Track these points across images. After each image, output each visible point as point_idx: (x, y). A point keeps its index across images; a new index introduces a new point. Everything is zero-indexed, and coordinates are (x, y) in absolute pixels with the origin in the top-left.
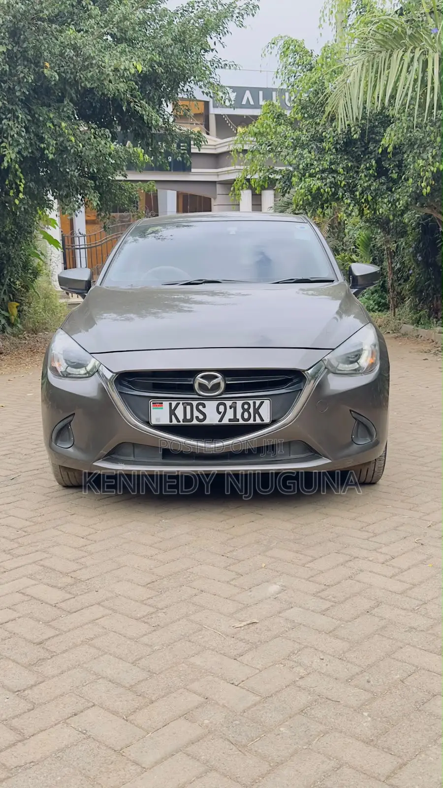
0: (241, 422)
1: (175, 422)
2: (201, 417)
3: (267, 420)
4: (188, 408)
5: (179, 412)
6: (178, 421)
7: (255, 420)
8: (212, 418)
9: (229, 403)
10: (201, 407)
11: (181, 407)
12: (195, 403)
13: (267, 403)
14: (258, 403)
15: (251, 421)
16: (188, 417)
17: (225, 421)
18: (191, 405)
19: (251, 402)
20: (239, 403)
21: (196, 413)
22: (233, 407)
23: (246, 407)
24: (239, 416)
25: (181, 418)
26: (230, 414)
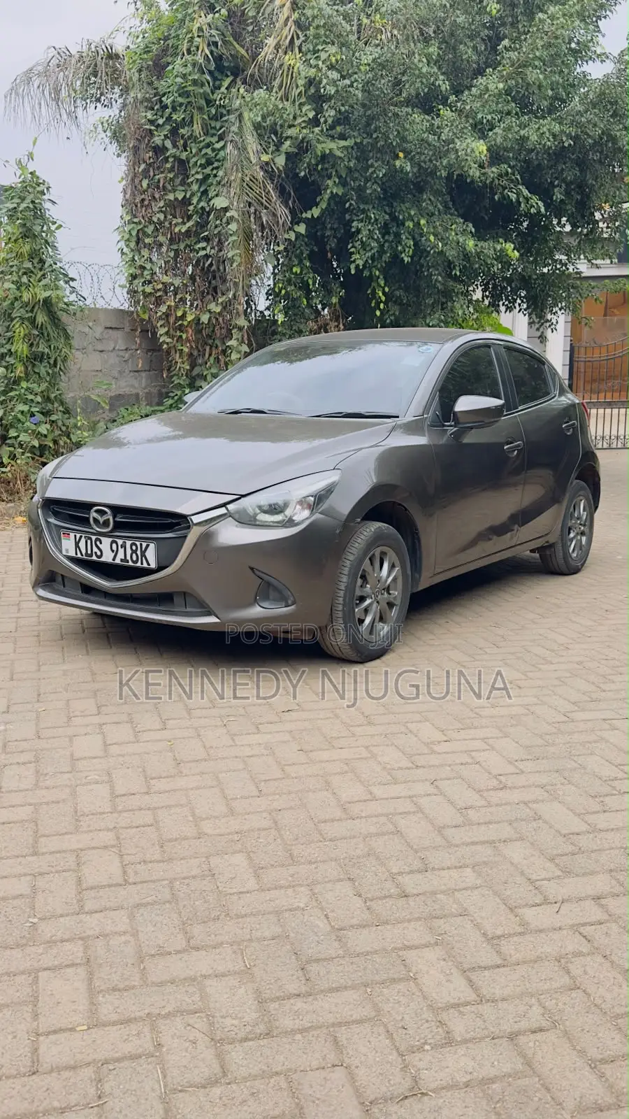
0: (131, 563)
1: (79, 555)
2: (99, 553)
3: (153, 565)
4: (89, 542)
5: (82, 544)
6: (82, 555)
7: (142, 564)
8: (107, 557)
9: (120, 542)
10: (98, 543)
11: (83, 540)
12: (94, 538)
13: (152, 546)
14: (144, 545)
15: (139, 564)
16: (89, 552)
17: (118, 561)
18: (91, 539)
19: (138, 543)
20: (128, 543)
21: (95, 549)
22: (124, 546)
23: (134, 548)
24: (128, 558)
25: (84, 552)
26: (121, 555)
